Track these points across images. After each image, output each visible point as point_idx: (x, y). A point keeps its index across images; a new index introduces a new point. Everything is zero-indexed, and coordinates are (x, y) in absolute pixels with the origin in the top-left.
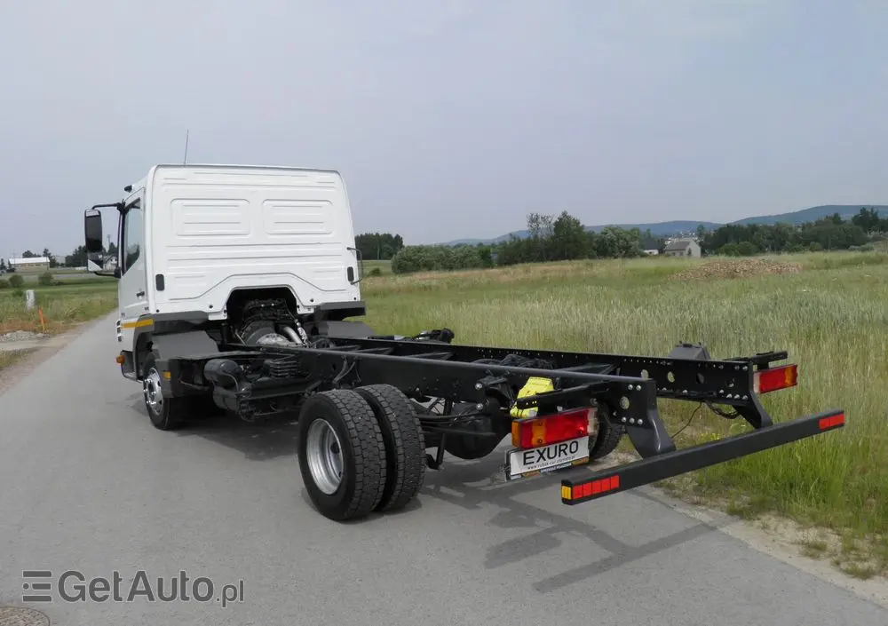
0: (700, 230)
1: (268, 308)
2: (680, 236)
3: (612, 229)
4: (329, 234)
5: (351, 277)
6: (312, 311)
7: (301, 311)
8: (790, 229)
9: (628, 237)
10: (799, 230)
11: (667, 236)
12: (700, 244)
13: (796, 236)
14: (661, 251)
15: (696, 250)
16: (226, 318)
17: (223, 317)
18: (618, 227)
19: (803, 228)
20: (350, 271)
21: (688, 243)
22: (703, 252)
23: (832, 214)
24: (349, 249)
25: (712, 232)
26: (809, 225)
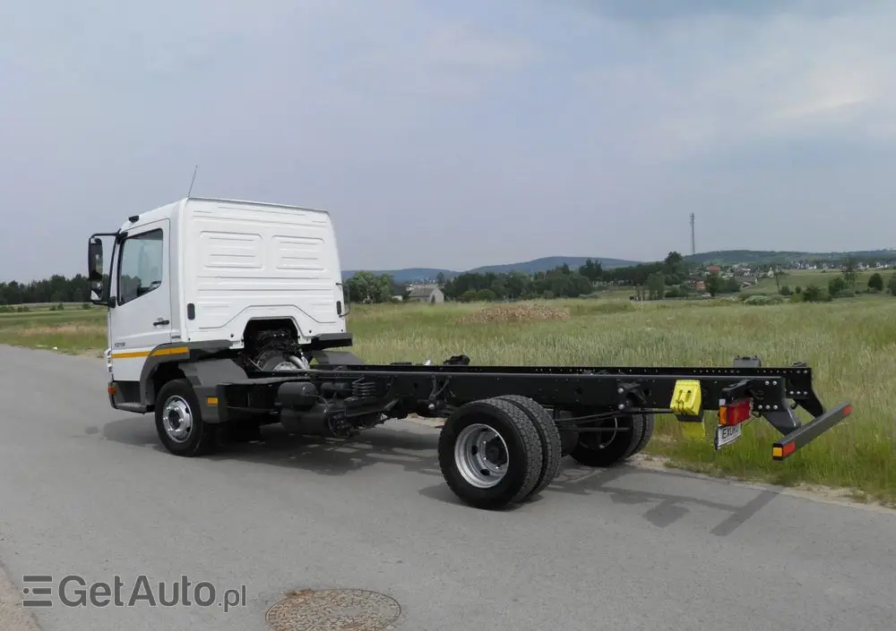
0: (440, 277)
1: (279, 338)
2: (420, 283)
3: (363, 274)
4: (322, 269)
5: (339, 311)
6: (310, 342)
7: (302, 341)
8: (525, 277)
9: (379, 283)
10: (532, 279)
11: (408, 283)
12: (442, 290)
13: (530, 285)
14: (406, 297)
15: (439, 296)
16: (243, 347)
17: (240, 346)
18: (369, 273)
19: (536, 277)
20: (339, 303)
21: (431, 290)
22: (445, 299)
23: (562, 265)
24: (337, 284)
25: (452, 280)
26: (540, 274)
